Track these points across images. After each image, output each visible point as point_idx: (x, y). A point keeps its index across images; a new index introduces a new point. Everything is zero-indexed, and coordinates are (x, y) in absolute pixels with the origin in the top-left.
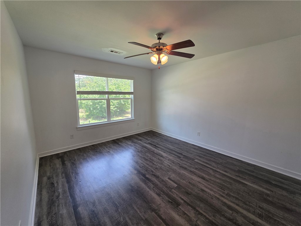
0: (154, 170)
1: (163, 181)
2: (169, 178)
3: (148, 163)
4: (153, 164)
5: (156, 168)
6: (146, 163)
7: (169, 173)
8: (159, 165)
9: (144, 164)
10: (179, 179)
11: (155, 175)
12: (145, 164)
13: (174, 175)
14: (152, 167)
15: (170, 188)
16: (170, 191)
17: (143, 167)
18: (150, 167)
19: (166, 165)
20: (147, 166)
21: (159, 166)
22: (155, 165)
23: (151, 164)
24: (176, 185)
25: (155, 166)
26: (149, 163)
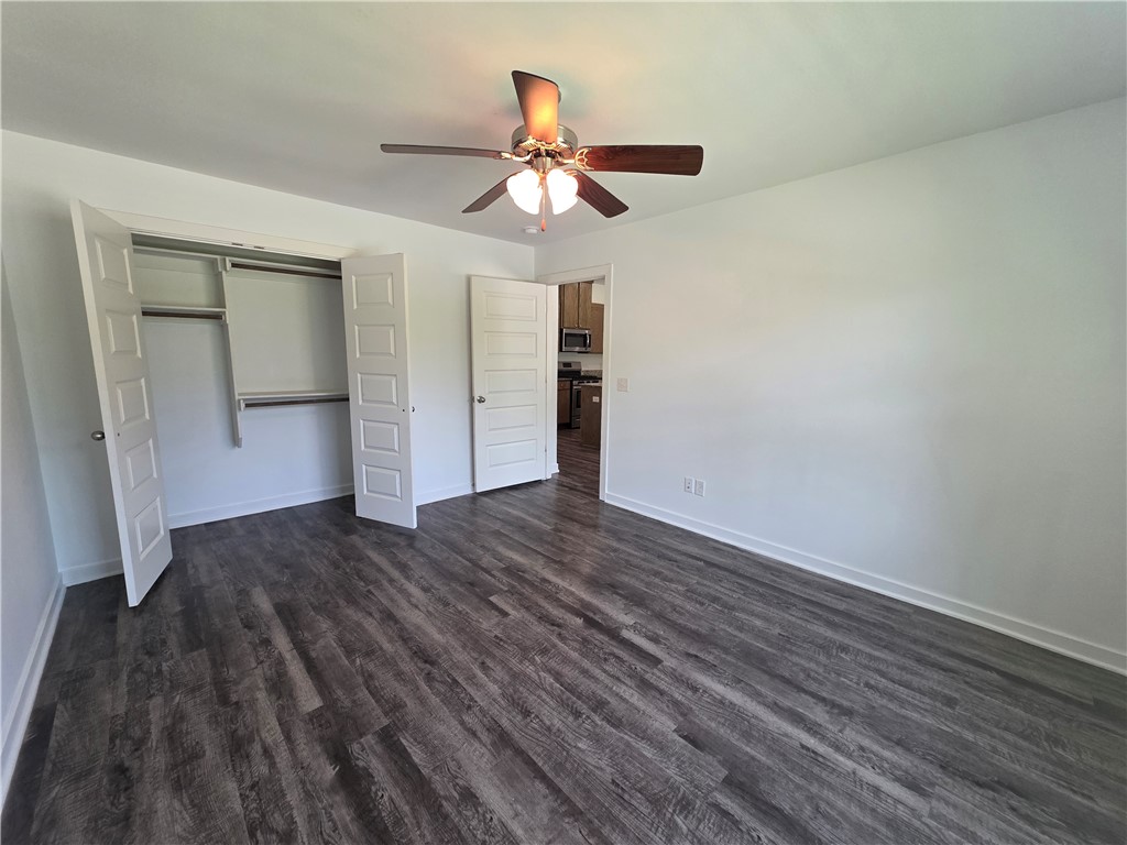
0: (554, 646)
1: (528, 609)
2: (505, 614)
3: (586, 685)
4: (558, 676)
5: (544, 652)
6: (596, 680)
7: (497, 632)
8: (530, 670)
9: (605, 671)
10: (474, 615)
11: (553, 625)
12: (597, 672)
13: (485, 625)
14: (566, 660)
15: (512, 591)
16: (513, 587)
17: (606, 660)
18: (575, 655)
19: (499, 673)
20: (586, 664)
21: (533, 662)
22: (549, 671)
23: (570, 674)
24: (492, 598)
25: (552, 663)
26: (582, 679)
